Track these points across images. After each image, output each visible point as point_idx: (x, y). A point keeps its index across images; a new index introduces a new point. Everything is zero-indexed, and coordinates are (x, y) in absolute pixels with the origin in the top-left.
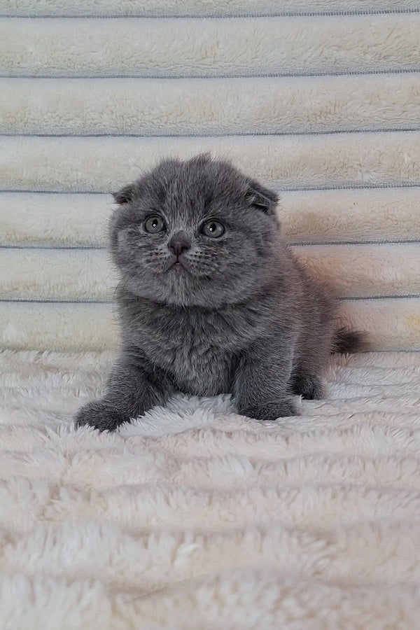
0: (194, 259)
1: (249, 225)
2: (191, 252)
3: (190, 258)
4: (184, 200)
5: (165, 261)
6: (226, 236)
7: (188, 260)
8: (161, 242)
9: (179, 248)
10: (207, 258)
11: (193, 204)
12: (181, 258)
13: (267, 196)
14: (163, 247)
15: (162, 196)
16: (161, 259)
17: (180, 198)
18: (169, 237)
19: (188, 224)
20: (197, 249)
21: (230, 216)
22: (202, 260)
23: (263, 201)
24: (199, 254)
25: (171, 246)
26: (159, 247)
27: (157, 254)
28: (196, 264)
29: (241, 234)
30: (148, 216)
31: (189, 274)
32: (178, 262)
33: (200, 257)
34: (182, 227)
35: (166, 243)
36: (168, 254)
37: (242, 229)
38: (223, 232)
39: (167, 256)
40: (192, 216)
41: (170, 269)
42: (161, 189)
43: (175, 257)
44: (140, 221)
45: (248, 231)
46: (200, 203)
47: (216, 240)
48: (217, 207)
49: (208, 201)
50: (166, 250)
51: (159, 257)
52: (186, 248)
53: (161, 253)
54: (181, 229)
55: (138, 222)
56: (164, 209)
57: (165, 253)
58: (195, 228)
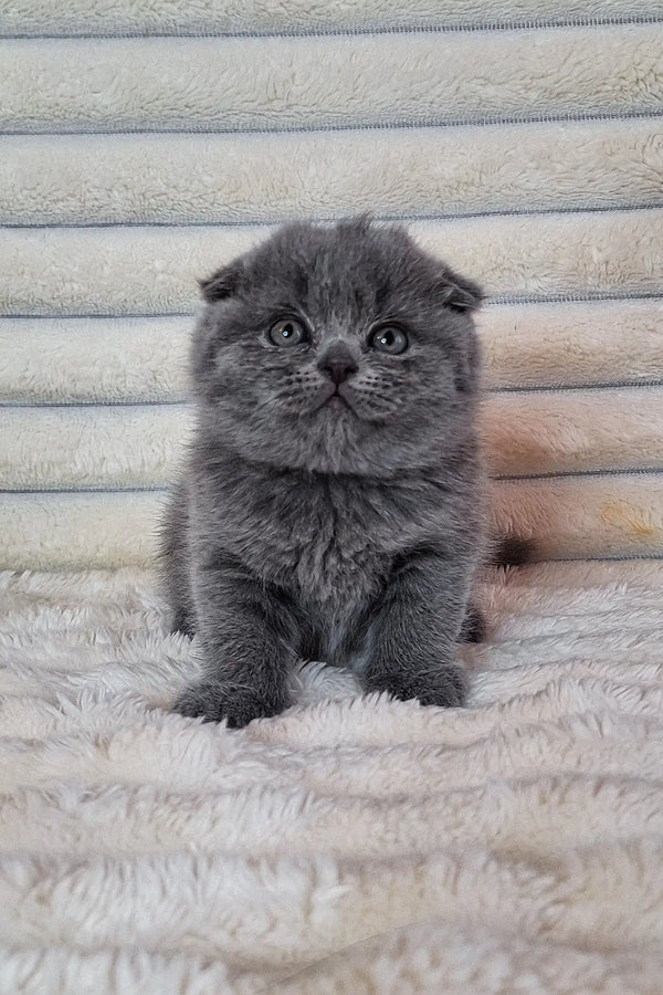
0: (365, 388)
1: (451, 335)
2: (361, 377)
3: (359, 387)
4: (344, 290)
5: (315, 392)
6: (413, 352)
7: (355, 390)
8: (305, 361)
10: (386, 387)
11: (359, 296)
12: (343, 389)
13: (467, 289)
14: (309, 369)
15: (301, 284)
16: (308, 388)
17: (335, 284)
18: (321, 352)
19: (351, 330)
20: (370, 372)
21: (419, 319)
22: (379, 390)
23: (462, 297)
24: (373, 381)
25: (325, 367)
26: (303, 369)
27: (299, 380)
28: (367, 397)
29: (436, 349)
30: (276, 318)
31: (354, 414)
32: (336, 394)
33: (375, 385)
34: (339, 335)
35: (315, 362)
36: (321, 380)
37: (438, 342)
38: (406, 347)
39: (318, 383)
40: (356, 319)
41: (321, 407)
42: (299, 270)
43: (333, 385)
44: (262, 326)
45: (448, 346)
46: (370, 297)
47: (397, 357)
48: (400, 304)
49: (383, 294)
50: (316, 374)
51: (304, 385)
52: (352, 370)
53: (308, 380)
54: (340, 337)
55: (258, 329)
56: (305, 306)
57: (315, 379)
58: (363, 337)
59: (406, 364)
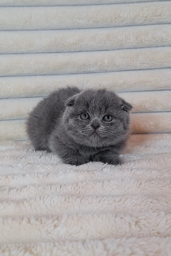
0: (102, 131)
1: (122, 117)
2: (100, 128)
3: (100, 130)
4: (97, 107)
5: (90, 132)
6: (113, 121)
8: (88, 124)
9: (96, 127)
11: (100, 109)
12: (96, 130)
13: (129, 106)
14: (89, 126)
15: (88, 106)
17: (96, 106)
18: (92, 122)
19: (99, 117)
20: (102, 127)
21: (115, 113)
25: (92, 126)
26: (87, 126)
27: (86, 129)
28: (103, 133)
29: (119, 121)
30: (82, 113)
31: (100, 136)
32: (95, 132)
33: (104, 130)
34: (96, 118)
35: (90, 124)
36: (92, 129)
37: (119, 119)
38: (112, 120)
39: (91, 129)
40: (100, 114)
41: (92, 134)
42: (87, 102)
43: (94, 130)
44: (79, 115)
45: (122, 120)
46: (103, 109)
47: (109, 122)
48: (110, 110)
49: (107, 108)
50: (90, 127)
51: (87, 130)
52: (98, 126)
53: (88, 128)
54: (96, 119)
55: (78, 115)
56: (88, 111)
57: (90, 128)
58: (101, 118)
59: (112, 124)
